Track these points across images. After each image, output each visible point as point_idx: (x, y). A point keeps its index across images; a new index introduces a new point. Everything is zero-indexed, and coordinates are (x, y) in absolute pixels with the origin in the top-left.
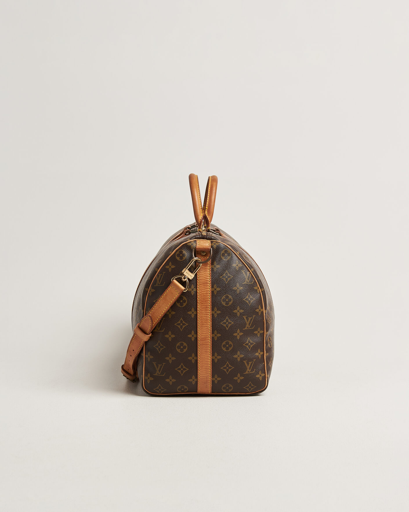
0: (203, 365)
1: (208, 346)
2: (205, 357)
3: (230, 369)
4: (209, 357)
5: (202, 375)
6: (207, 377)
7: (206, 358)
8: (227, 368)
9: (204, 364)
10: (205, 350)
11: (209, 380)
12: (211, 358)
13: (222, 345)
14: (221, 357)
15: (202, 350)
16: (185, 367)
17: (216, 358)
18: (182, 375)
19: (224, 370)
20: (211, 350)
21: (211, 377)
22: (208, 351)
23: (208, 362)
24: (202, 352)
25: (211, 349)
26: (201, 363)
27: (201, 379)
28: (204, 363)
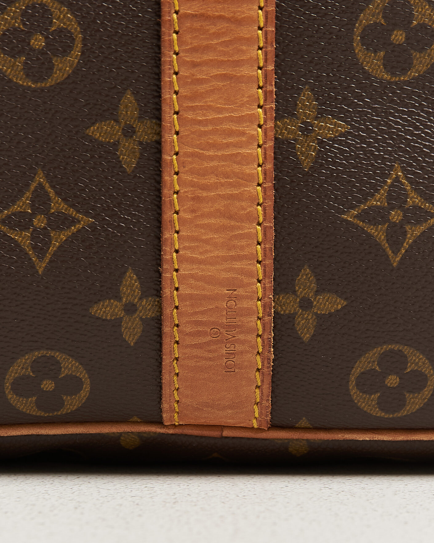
0: (205, 188)
1: (245, 32)
2: (221, 121)
3: (418, 222)
4: (252, 118)
5: (195, 270)
6: (232, 285)
7: (231, 133)
8: (396, 216)
9: (213, 180)
10: (220, 64)
11: (249, 312)
12: (271, 134)
13: (358, 29)
14: (343, 127)
15: (194, 65)
16: (63, 207)
17: (306, 129)
18: (41, 267)
19: (371, 230)
20: (271, 67)
21: (270, 284)
22: (246, 71)
23: (248, 159)
24: (200, 81)
25: (272, 57)
26: (192, 172)
27: (191, 297)
28: (214, 171)
